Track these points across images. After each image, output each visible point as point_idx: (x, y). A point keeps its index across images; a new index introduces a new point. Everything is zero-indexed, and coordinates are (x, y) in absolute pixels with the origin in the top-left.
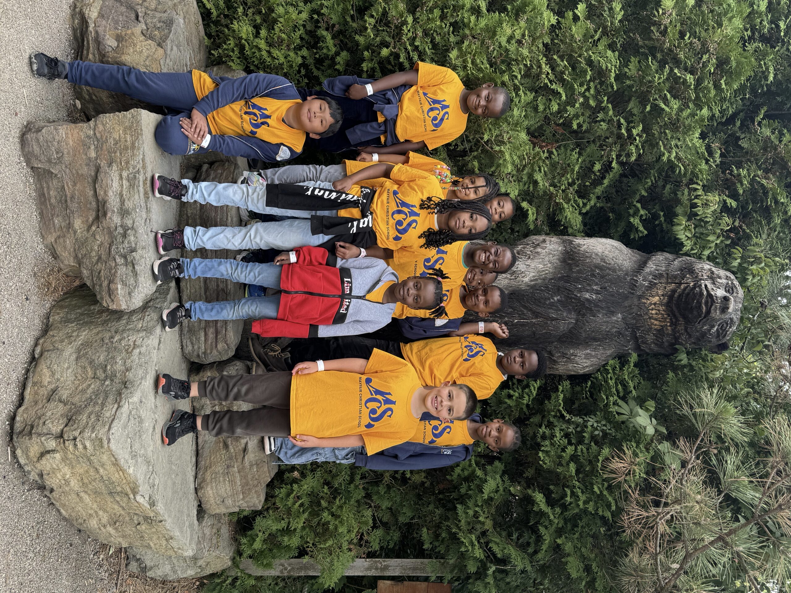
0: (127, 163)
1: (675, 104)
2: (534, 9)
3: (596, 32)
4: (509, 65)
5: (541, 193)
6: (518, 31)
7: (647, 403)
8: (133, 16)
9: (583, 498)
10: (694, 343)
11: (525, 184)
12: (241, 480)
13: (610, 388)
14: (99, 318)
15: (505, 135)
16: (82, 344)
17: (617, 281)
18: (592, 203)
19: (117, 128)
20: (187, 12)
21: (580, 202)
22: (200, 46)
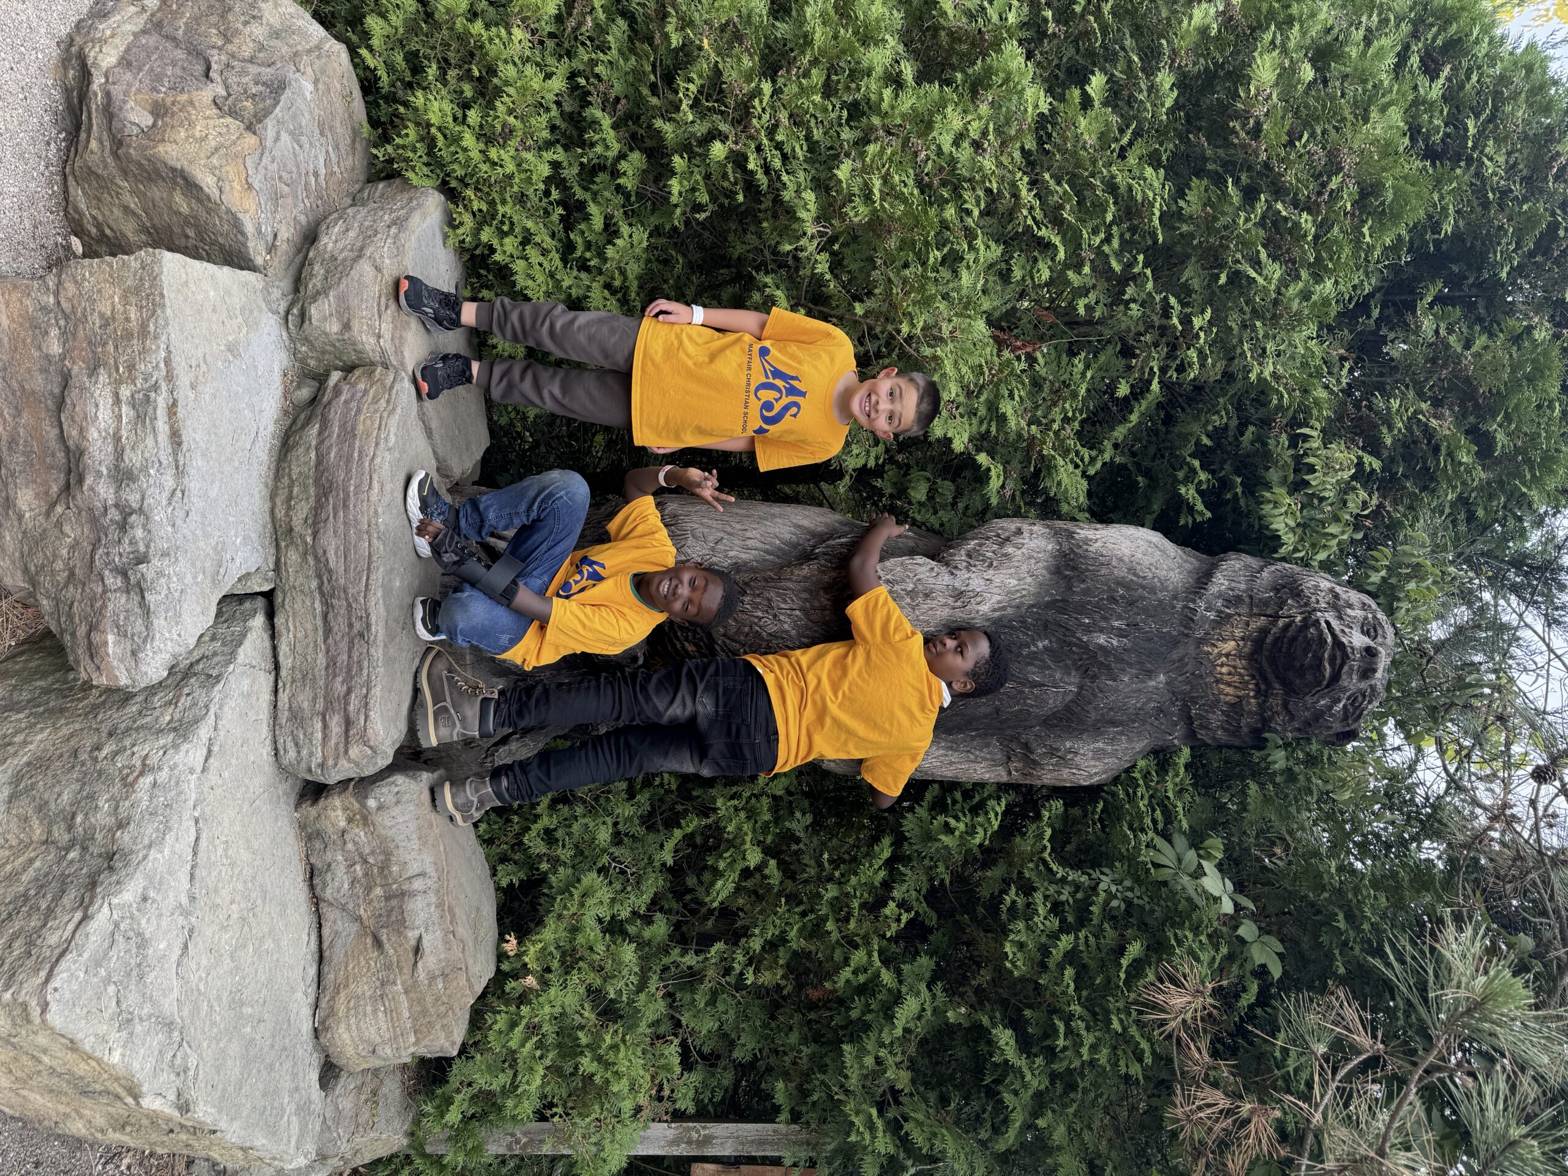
0: (131, 367)
1: (1275, 271)
2: (1006, 81)
3: (1122, 131)
4: (956, 190)
5: (1012, 437)
6: (975, 125)
7: (1208, 842)
8: (199, 69)
9: (1089, 1039)
10: (1299, 730)
11: (981, 422)
12: (410, 1009)
13: (1140, 816)
14: (80, 700)
15: (944, 325)
16: (28, 764)
17: (1159, 610)
18: (1107, 457)
19: (108, 290)
20: (323, 72)
21: (1086, 453)
22: (354, 141)
